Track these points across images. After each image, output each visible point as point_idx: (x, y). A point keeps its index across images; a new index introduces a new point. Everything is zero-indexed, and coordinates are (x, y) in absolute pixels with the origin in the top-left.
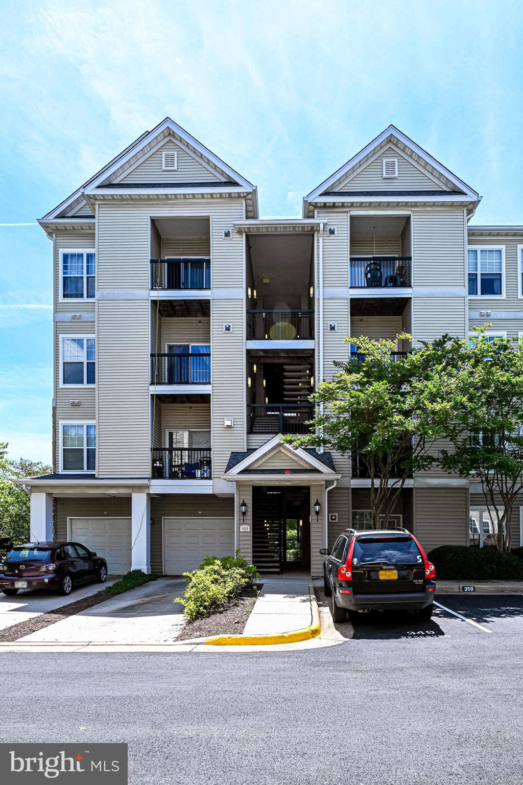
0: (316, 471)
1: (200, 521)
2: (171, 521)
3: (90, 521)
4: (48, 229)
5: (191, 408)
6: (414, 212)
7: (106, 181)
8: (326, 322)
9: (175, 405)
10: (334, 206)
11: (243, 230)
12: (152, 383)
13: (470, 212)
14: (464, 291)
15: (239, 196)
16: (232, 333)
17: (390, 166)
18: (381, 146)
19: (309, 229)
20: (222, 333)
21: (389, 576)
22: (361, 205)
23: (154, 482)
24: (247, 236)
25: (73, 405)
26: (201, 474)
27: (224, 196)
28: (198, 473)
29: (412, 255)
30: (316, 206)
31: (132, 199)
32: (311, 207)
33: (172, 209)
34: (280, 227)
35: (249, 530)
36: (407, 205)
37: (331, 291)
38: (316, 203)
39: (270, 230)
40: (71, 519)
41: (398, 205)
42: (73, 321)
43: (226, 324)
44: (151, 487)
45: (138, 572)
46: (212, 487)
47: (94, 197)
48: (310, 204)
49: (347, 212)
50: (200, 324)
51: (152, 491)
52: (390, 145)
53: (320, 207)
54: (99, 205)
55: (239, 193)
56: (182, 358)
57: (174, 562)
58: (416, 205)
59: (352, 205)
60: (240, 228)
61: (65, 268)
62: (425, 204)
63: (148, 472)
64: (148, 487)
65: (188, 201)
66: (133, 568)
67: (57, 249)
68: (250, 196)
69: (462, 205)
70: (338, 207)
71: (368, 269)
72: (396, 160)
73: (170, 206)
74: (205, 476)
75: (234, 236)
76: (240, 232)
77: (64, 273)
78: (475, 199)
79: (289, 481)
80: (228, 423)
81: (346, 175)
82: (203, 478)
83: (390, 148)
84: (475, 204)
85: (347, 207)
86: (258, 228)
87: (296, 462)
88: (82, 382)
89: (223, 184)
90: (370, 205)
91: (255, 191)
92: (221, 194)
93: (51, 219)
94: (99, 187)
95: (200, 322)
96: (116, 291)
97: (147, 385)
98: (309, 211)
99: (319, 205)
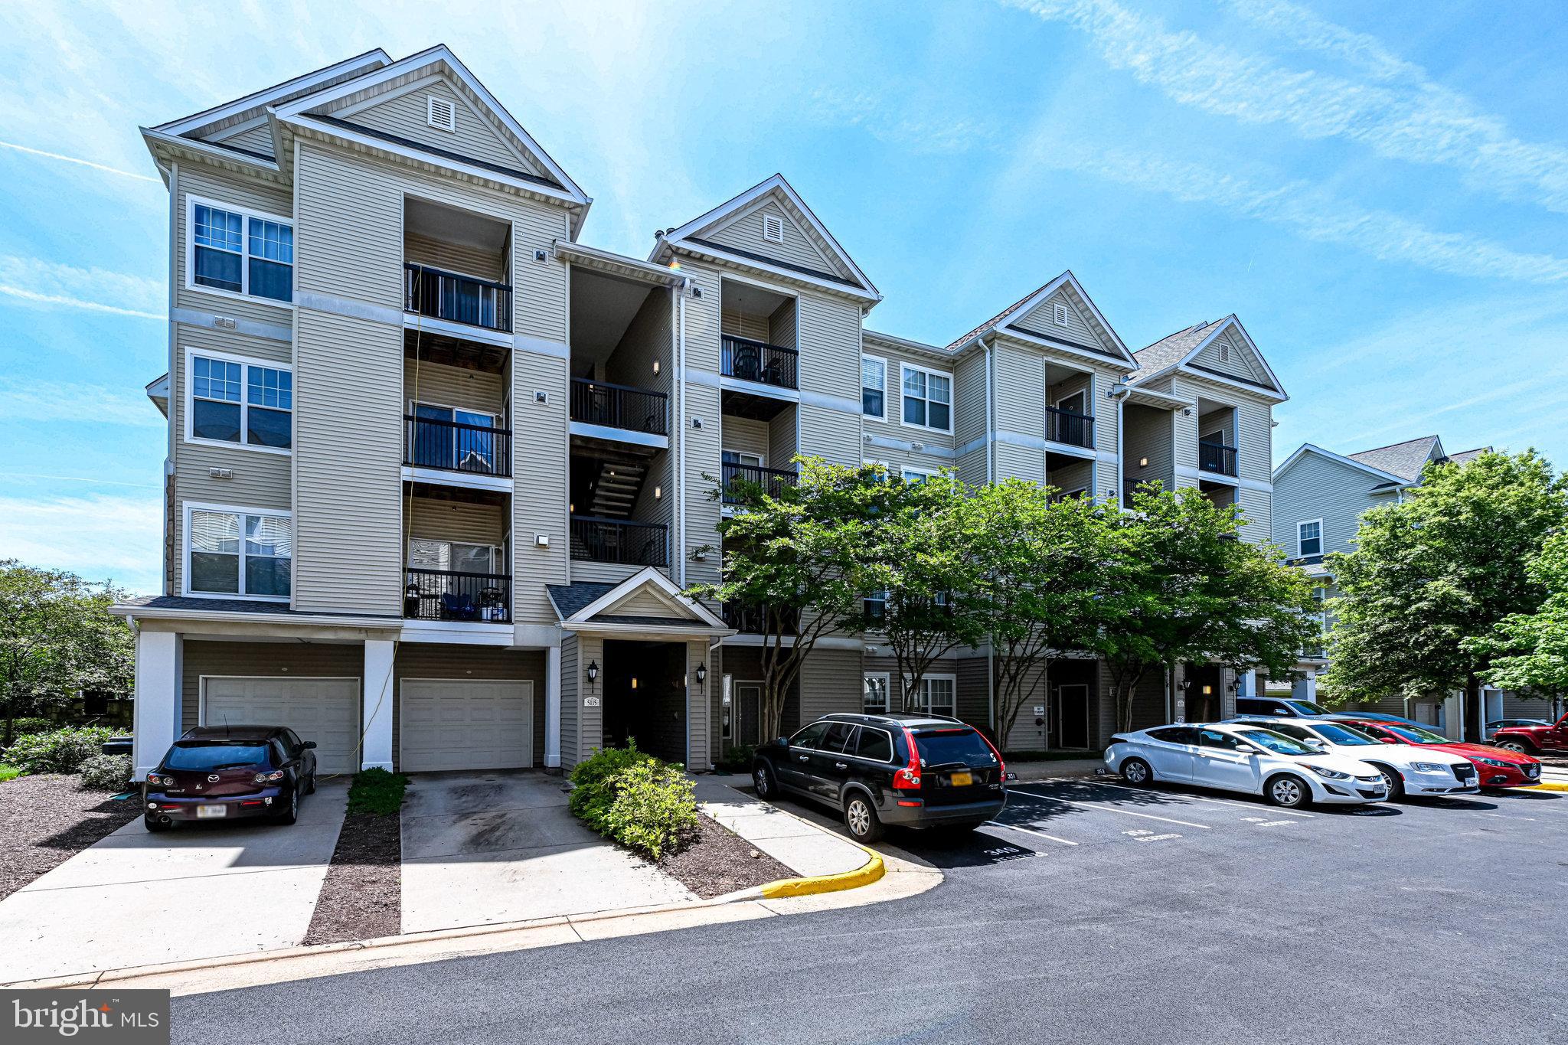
0: (698, 622)
1: (465, 685)
2: (415, 684)
3: (249, 683)
4: (159, 151)
5: (454, 507)
6: (802, 294)
7: (320, 109)
8: (689, 415)
9: (427, 500)
10: (701, 258)
11: (567, 257)
12: (406, 463)
13: (865, 311)
14: (859, 407)
15: (562, 205)
16: (547, 407)
17: (774, 226)
18: (763, 197)
19: (667, 281)
20: (531, 403)
21: (962, 781)
22: (737, 268)
23: (409, 623)
24: (572, 268)
25: (215, 476)
26: (492, 615)
27: (537, 198)
28: (486, 613)
29: (800, 347)
30: (676, 252)
31: (369, 155)
32: (669, 252)
33: (446, 192)
34: (626, 268)
35: (598, 705)
36: (794, 283)
37: (697, 374)
38: (678, 248)
39: (595, 264)
40: (206, 679)
41: (783, 280)
42: (216, 328)
43: (539, 391)
44: (402, 631)
45: (379, 770)
46: (512, 636)
47: (295, 130)
48: (670, 247)
49: (717, 272)
50: (471, 380)
51: (405, 637)
52: (772, 199)
53: (682, 255)
54: (302, 145)
55: (563, 201)
56: (462, 430)
57: (415, 751)
58: (805, 286)
59: (726, 264)
60: (564, 253)
61: (198, 230)
62: (816, 288)
63: (398, 608)
64: (397, 630)
65: (474, 187)
66: (367, 765)
67: (181, 193)
68: (578, 210)
69: (858, 300)
70: (706, 261)
71: (741, 355)
72: (781, 221)
73: (442, 186)
74: (500, 618)
75: (551, 263)
76: (562, 258)
77: (197, 239)
78: (873, 297)
79: (659, 635)
80: (544, 540)
81: (718, 222)
82: (494, 620)
83: (773, 202)
84: (872, 303)
85: (718, 264)
86: (592, 261)
87: (668, 607)
88: (238, 440)
89: (535, 179)
90: (749, 271)
91: (589, 205)
92: (533, 194)
93: (172, 134)
94: (304, 114)
95: (472, 377)
96: (337, 301)
97: (397, 465)
98: (663, 256)
99: (680, 251)
